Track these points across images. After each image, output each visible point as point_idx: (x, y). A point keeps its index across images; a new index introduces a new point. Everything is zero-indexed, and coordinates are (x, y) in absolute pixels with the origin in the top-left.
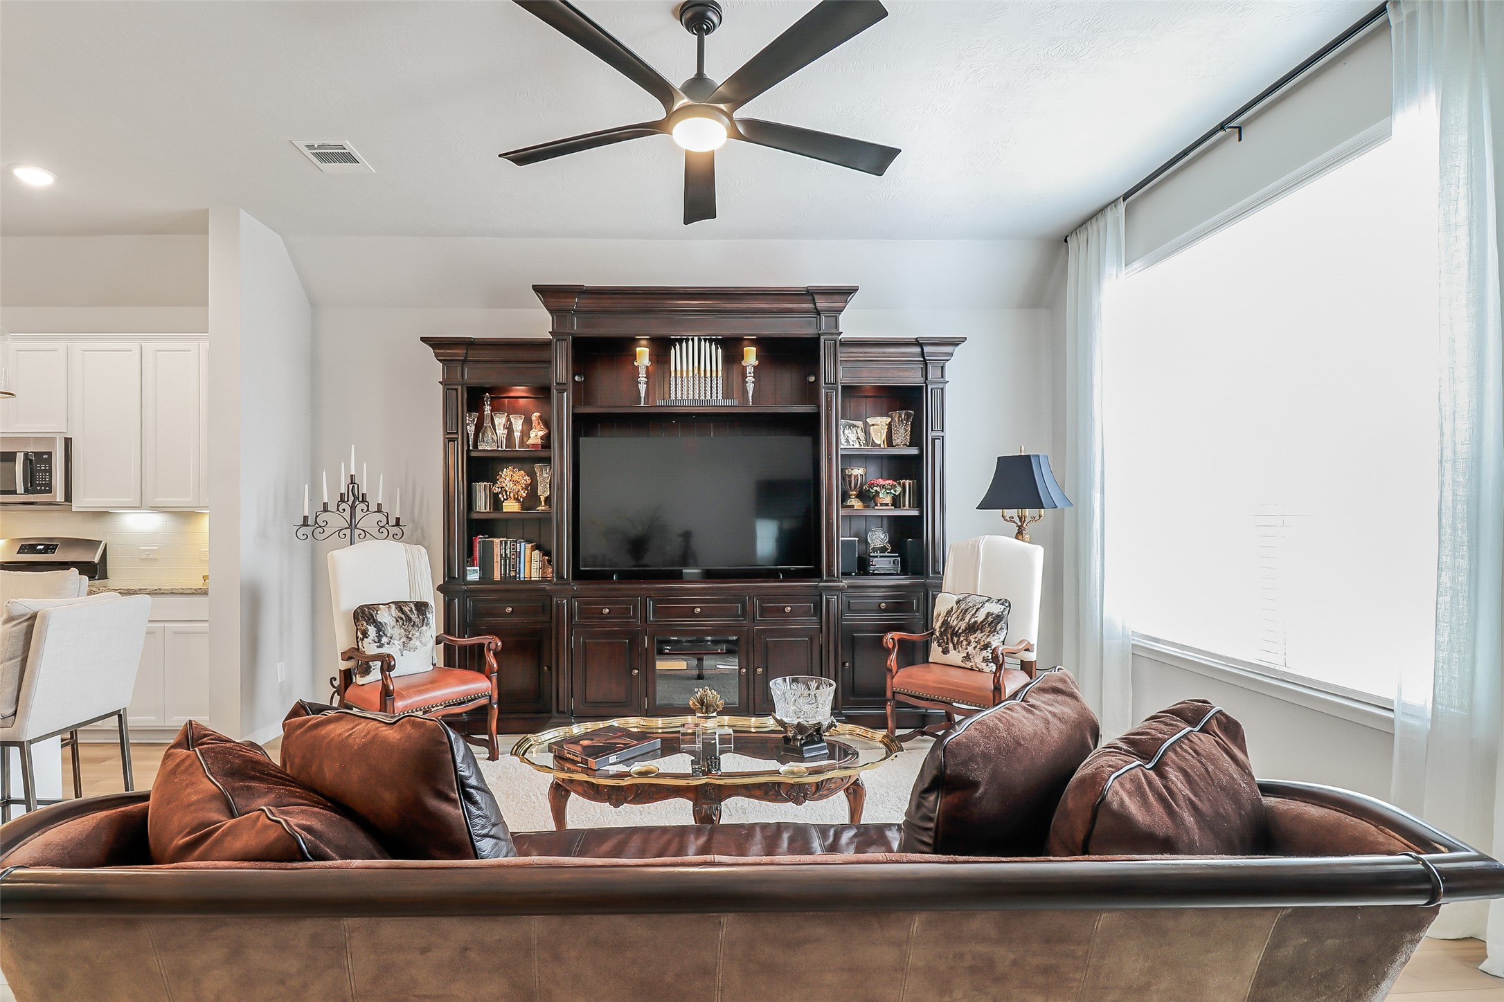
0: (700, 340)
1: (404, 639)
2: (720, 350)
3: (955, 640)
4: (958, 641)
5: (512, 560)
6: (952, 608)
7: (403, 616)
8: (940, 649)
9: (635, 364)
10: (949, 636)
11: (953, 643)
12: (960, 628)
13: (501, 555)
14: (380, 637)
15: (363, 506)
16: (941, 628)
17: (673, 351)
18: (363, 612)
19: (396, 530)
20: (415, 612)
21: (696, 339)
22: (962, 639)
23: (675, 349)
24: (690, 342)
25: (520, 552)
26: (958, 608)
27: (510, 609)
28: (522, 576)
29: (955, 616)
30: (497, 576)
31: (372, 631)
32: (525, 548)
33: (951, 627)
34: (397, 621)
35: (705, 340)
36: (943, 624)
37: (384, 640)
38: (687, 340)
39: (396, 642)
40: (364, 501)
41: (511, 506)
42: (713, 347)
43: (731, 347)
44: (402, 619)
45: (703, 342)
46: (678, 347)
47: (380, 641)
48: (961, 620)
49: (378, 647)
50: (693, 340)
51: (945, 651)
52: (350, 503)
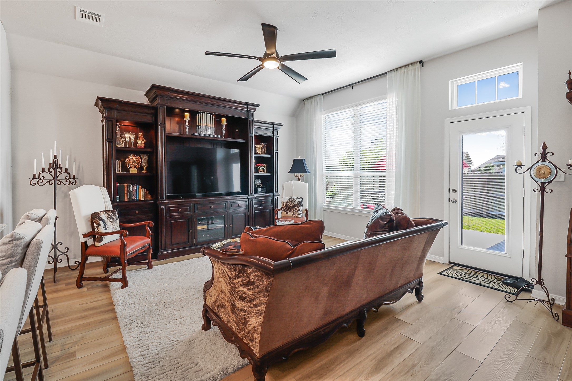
0: (207, 114)
1: (112, 226)
2: (214, 118)
3: (290, 209)
4: (290, 210)
5: (133, 192)
6: (288, 201)
7: (109, 216)
8: (285, 212)
9: (184, 119)
10: (288, 209)
11: (289, 211)
12: (291, 206)
13: (128, 191)
14: (105, 225)
15: (59, 170)
16: (285, 207)
17: (198, 116)
18: (96, 215)
19: (72, 181)
20: (112, 215)
21: (206, 113)
22: (292, 209)
23: (198, 115)
24: (204, 114)
25: (136, 189)
26: (289, 201)
27: (138, 212)
28: (137, 199)
29: (289, 203)
30: (126, 199)
31: (101, 223)
32: (138, 188)
33: (288, 206)
34: (108, 219)
35: (209, 114)
36: (285, 206)
37: (107, 226)
38: (203, 113)
39: (110, 227)
40: (60, 167)
41: (133, 171)
42: (212, 116)
43: (218, 117)
45: (208, 114)
46: (199, 115)
47: (105, 227)
48: (291, 204)
49: (105, 229)
50: (205, 113)
51: (287, 213)
52: (54, 168)
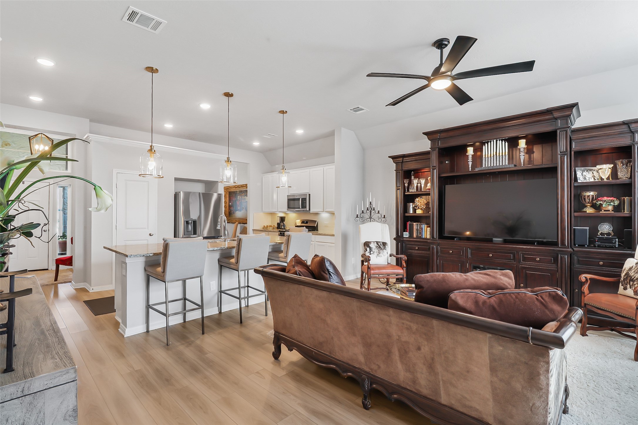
0: (497, 141)
1: (378, 253)
2: (507, 144)
3: (631, 283)
4: (633, 284)
5: (420, 231)
6: (633, 267)
7: (378, 246)
8: (623, 287)
9: (467, 154)
10: (628, 281)
11: (630, 284)
12: (635, 277)
13: (416, 229)
14: (370, 251)
15: (374, 211)
16: (624, 276)
17: (484, 147)
18: (366, 243)
20: (382, 245)
21: (495, 141)
22: (635, 283)
23: (485, 146)
24: (492, 142)
25: (423, 228)
26: (636, 267)
27: (417, 248)
28: (423, 236)
29: (633, 271)
30: (414, 236)
31: (368, 249)
32: (424, 226)
33: (630, 276)
34: (376, 247)
35: (499, 140)
36: (626, 274)
37: (372, 252)
38: (491, 142)
39: (375, 254)
40: (374, 210)
41: (419, 212)
42: (503, 142)
43: (513, 142)
44: (378, 247)
45: (498, 141)
46: (486, 145)
47: (370, 253)
48: (636, 273)
49: (370, 254)
50: (493, 141)
51: (625, 289)
52: (370, 210)
